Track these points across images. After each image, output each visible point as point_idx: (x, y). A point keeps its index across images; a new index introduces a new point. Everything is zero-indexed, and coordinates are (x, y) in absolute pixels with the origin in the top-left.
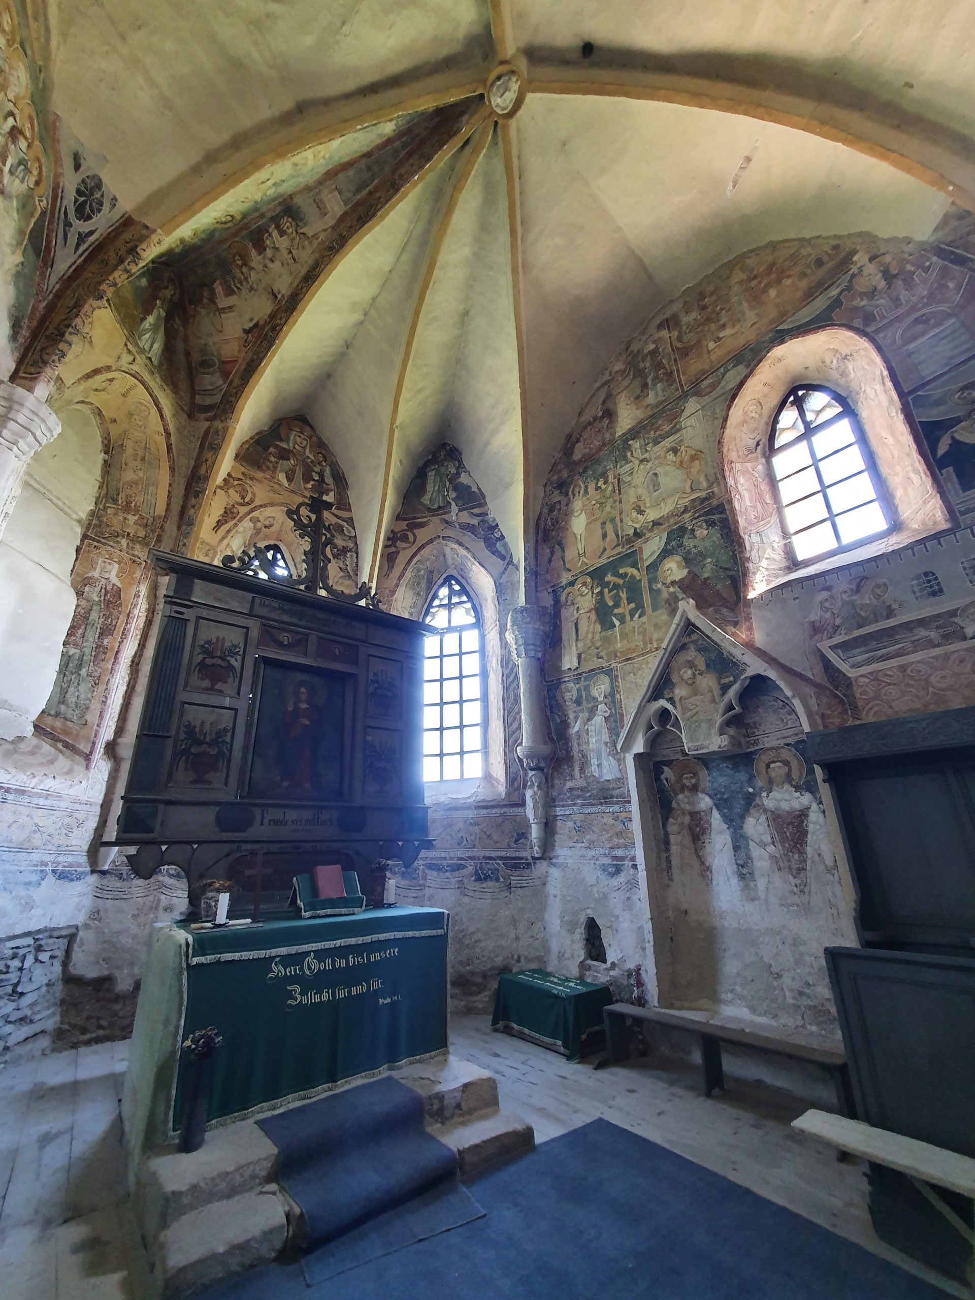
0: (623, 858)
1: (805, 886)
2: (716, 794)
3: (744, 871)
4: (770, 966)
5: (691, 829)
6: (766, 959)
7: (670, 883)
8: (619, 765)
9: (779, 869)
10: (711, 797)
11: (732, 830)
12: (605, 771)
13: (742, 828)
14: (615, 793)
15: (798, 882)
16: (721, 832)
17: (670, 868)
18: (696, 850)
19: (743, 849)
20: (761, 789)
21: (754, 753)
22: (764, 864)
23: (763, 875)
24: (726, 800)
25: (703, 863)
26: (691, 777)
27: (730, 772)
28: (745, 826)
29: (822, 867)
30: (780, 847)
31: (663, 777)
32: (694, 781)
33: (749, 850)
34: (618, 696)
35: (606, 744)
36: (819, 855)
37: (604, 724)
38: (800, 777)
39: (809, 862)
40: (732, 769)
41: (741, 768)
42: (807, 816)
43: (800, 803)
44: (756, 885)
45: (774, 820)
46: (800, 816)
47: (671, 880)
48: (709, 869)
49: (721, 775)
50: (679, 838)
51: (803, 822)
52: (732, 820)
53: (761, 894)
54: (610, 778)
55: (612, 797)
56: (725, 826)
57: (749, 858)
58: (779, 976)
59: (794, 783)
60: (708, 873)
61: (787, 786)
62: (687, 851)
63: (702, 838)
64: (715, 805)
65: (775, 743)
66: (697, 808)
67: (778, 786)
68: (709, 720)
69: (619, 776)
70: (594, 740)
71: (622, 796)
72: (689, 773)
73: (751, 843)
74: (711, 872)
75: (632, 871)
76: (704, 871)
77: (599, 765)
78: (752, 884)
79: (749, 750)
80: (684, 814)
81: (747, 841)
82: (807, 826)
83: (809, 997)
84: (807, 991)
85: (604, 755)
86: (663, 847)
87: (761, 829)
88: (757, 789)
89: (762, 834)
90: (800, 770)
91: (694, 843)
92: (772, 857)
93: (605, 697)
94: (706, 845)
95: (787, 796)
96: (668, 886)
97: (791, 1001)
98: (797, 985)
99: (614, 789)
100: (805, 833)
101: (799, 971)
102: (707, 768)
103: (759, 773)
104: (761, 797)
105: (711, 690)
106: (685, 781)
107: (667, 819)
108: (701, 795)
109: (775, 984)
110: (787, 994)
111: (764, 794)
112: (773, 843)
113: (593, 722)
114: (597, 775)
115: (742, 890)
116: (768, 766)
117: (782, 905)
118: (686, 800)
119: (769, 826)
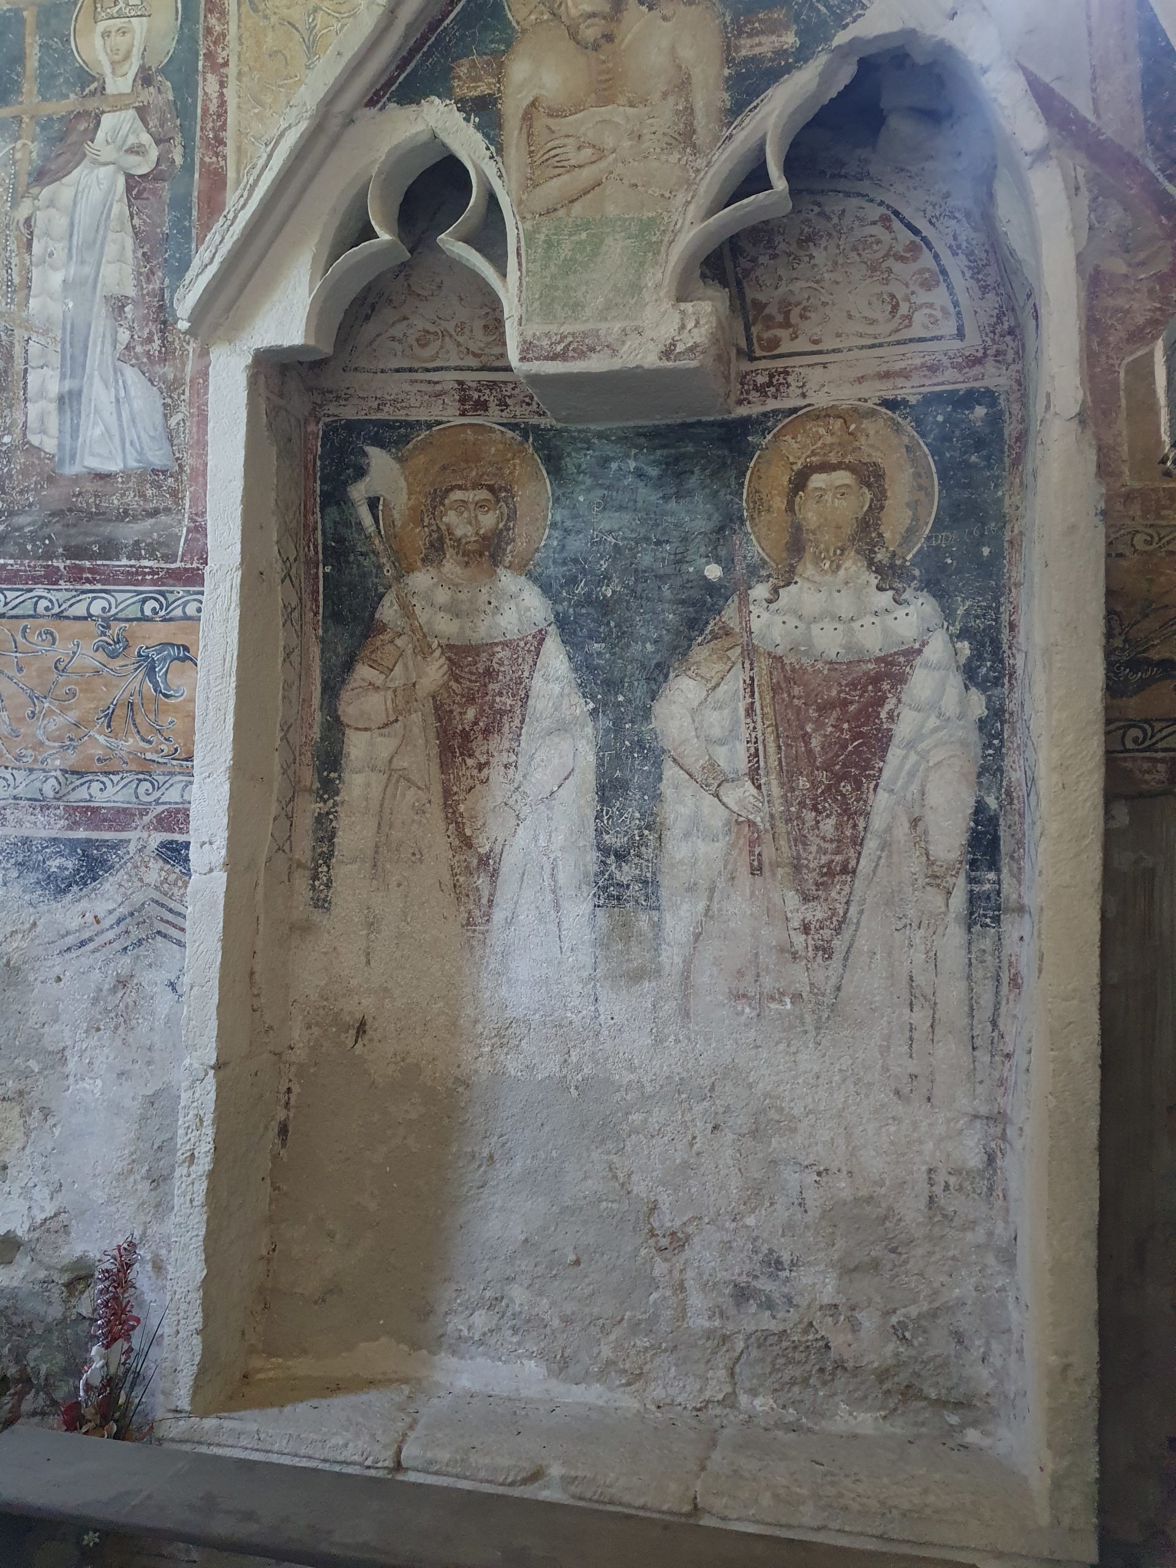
0: (122, 818)
1: (838, 930)
2: (572, 581)
3: (626, 873)
4: (654, 1207)
5: (441, 713)
6: (640, 1188)
7: (317, 916)
8: (169, 410)
9: (756, 870)
10: (546, 588)
11: (605, 722)
12: (92, 431)
13: (646, 713)
14: (129, 532)
15: (817, 913)
16: (561, 728)
17: (328, 857)
18: (447, 793)
19: (635, 794)
20: (753, 571)
21: (759, 424)
22: (703, 848)
23: (692, 888)
24: (605, 607)
25: (467, 843)
26: (480, 505)
27: (647, 495)
28: (660, 708)
29: (915, 865)
30: (776, 791)
31: (359, 492)
32: (488, 520)
33: (657, 797)
34: (210, 84)
35: (118, 305)
36: (915, 822)
37: (119, 208)
38: (911, 532)
39: (871, 845)
40: (658, 483)
41: (693, 481)
42: (901, 679)
43: (886, 632)
44: (657, 926)
45: (775, 689)
46: (876, 680)
47: (321, 904)
48: (488, 864)
49: (605, 505)
50: (385, 746)
51: (881, 701)
52: (612, 685)
53: (671, 957)
54: (113, 466)
55: (110, 549)
56: (581, 707)
57: (652, 824)
58: (678, 1241)
59: (881, 556)
60: (482, 881)
61: (852, 566)
62: (411, 795)
63: (479, 746)
64: (561, 622)
65: (844, 395)
66: (482, 631)
67: (818, 560)
68: (648, 226)
69: (158, 457)
70: (56, 279)
71: (161, 548)
72: (476, 486)
73: (670, 771)
74: (494, 875)
75: (155, 871)
76: (469, 871)
77: (68, 401)
78: (643, 922)
79: (743, 411)
80: (424, 650)
81: (658, 764)
82: (891, 717)
83: (769, 1305)
84: (764, 1284)
85: (99, 355)
86: (309, 777)
87: (716, 721)
88: (740, 569)
89: (722, 742)
90: (914, 505)
91: (444, 767)
92: (738, 823)
93: (145, 78)
94: (496, 774)
95: (844, 604)
96: (305, 929)
97: (700, 1322)
98: (737, 1268)
99: (124, 515)
100: (882, 742)
101: (750, 1221)
102: (555, 470)
103: (759, 504)
104: (744, 600)
105: (683, 85)
106: (451, 518)
107: (348, 666)
108: (508, 580)
109: (660, 1268)
110: (696, 1300)
111: (760, 591)
112: (754, 774)
113: (64, 190)
114: (50, 445)
115: (603, 943)
116: (799, 482)
117: (741, 996)
118: (442, 596)
119: (750, 711)
